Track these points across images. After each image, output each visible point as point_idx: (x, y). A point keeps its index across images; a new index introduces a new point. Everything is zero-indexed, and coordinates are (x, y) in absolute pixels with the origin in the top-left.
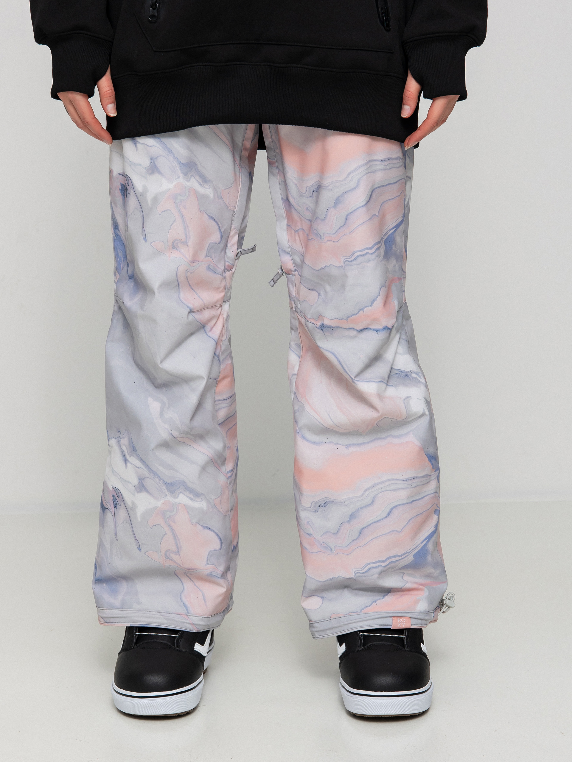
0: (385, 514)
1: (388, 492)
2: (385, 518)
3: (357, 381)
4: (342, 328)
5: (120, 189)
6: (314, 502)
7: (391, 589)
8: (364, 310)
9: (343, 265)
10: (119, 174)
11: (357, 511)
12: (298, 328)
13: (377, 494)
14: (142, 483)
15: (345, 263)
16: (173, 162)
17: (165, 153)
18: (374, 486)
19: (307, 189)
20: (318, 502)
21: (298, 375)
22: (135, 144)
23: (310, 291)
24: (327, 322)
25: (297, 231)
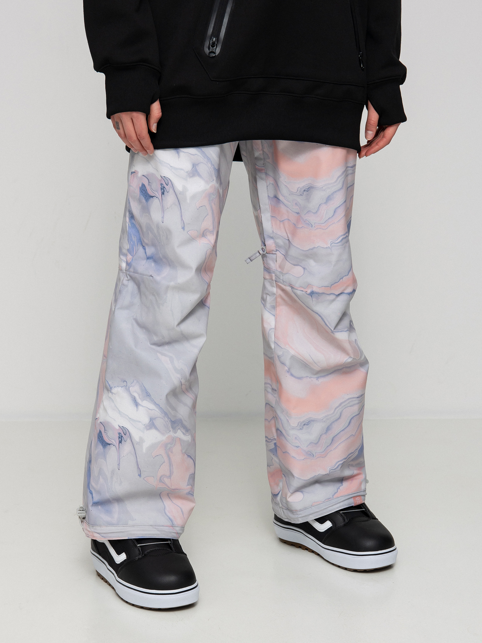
0: (347, 424)
1: (349, 407)
2: (347, 426)
3: (335, 332)
4: (325, 293)
5: (140, 187)
6: (300, 422)
7: (344, 477)
8: (343, 279)
9: (330, 246)
10: (143, 175)
11: (331, 424)
12: (276, 294)
13: (342, 410)
14: (153, 422)
15: (332, 244)
16: (211, 168)
17: (205, 161)
18: (340, 405)
19: (299, 189)
20: (304, 421)
21: (275, 328)
22: (178, 153)
23: (294, 266)
24: (315, 289)
25: (282, 221)
